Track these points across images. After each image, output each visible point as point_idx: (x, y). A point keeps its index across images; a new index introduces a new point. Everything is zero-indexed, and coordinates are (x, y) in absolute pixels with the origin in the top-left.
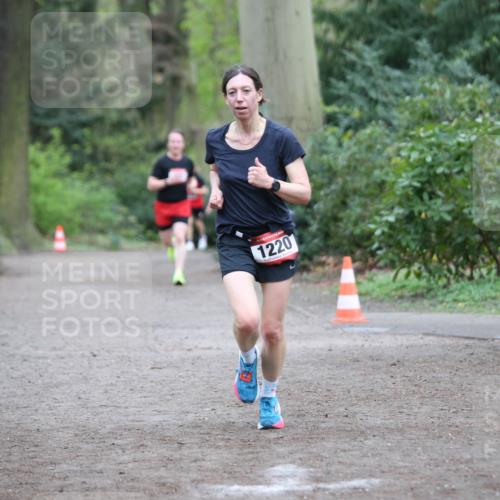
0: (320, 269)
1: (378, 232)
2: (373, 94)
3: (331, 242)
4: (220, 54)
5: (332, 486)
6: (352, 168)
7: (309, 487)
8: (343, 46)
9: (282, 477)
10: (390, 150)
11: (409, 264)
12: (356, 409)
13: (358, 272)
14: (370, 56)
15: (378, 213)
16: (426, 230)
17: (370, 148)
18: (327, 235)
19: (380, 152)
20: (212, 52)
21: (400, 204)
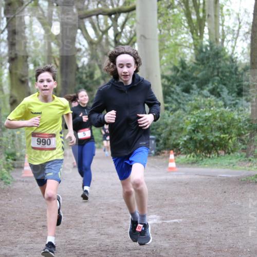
0: (163, 155)
1: (181, 143)
2: (179, 101)
5: (168, 222)
6: (173, 123)
7: (160, 222)
8: (170, 86)
10: (185, 118)
11: (191, 153)
12: (175, 198)
13: (175, 155)
14: (178, 89)
15: (181, 137)
16: (196, 143)
17: (178, 117)
18: (165, 144)
19: (182, 119)
21: (188, 135)
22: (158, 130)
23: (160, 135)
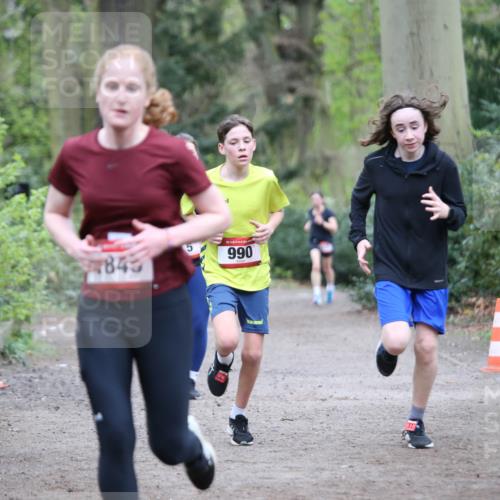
0: (468, 312)
3: (481, 282)
4: (357, 72)
20: (348, 70)
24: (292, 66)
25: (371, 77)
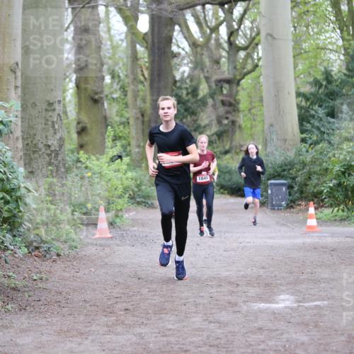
0: (298, 207)
1: (325, 191)
2: (322, 129)
3: (303, 195)
4: (253, 111)
5: (306, 305)
6: (313, 162)
7: (295, 305)
8: (309, 107)
9: (283, 300)
10: (330, 154)
11: (339, 205)
12: (316, 270)
13: (316, 209)
14: (321, 112)
15: (325, 182)
16: (346, 190)
17: (321, 153)
18: (302, 192)
19: (326, 155)
20: (250, 110)
21: (335, 178)
22: (291, 171)
23: (294, 179)
24: (227, 108)
25: (259, 113)
